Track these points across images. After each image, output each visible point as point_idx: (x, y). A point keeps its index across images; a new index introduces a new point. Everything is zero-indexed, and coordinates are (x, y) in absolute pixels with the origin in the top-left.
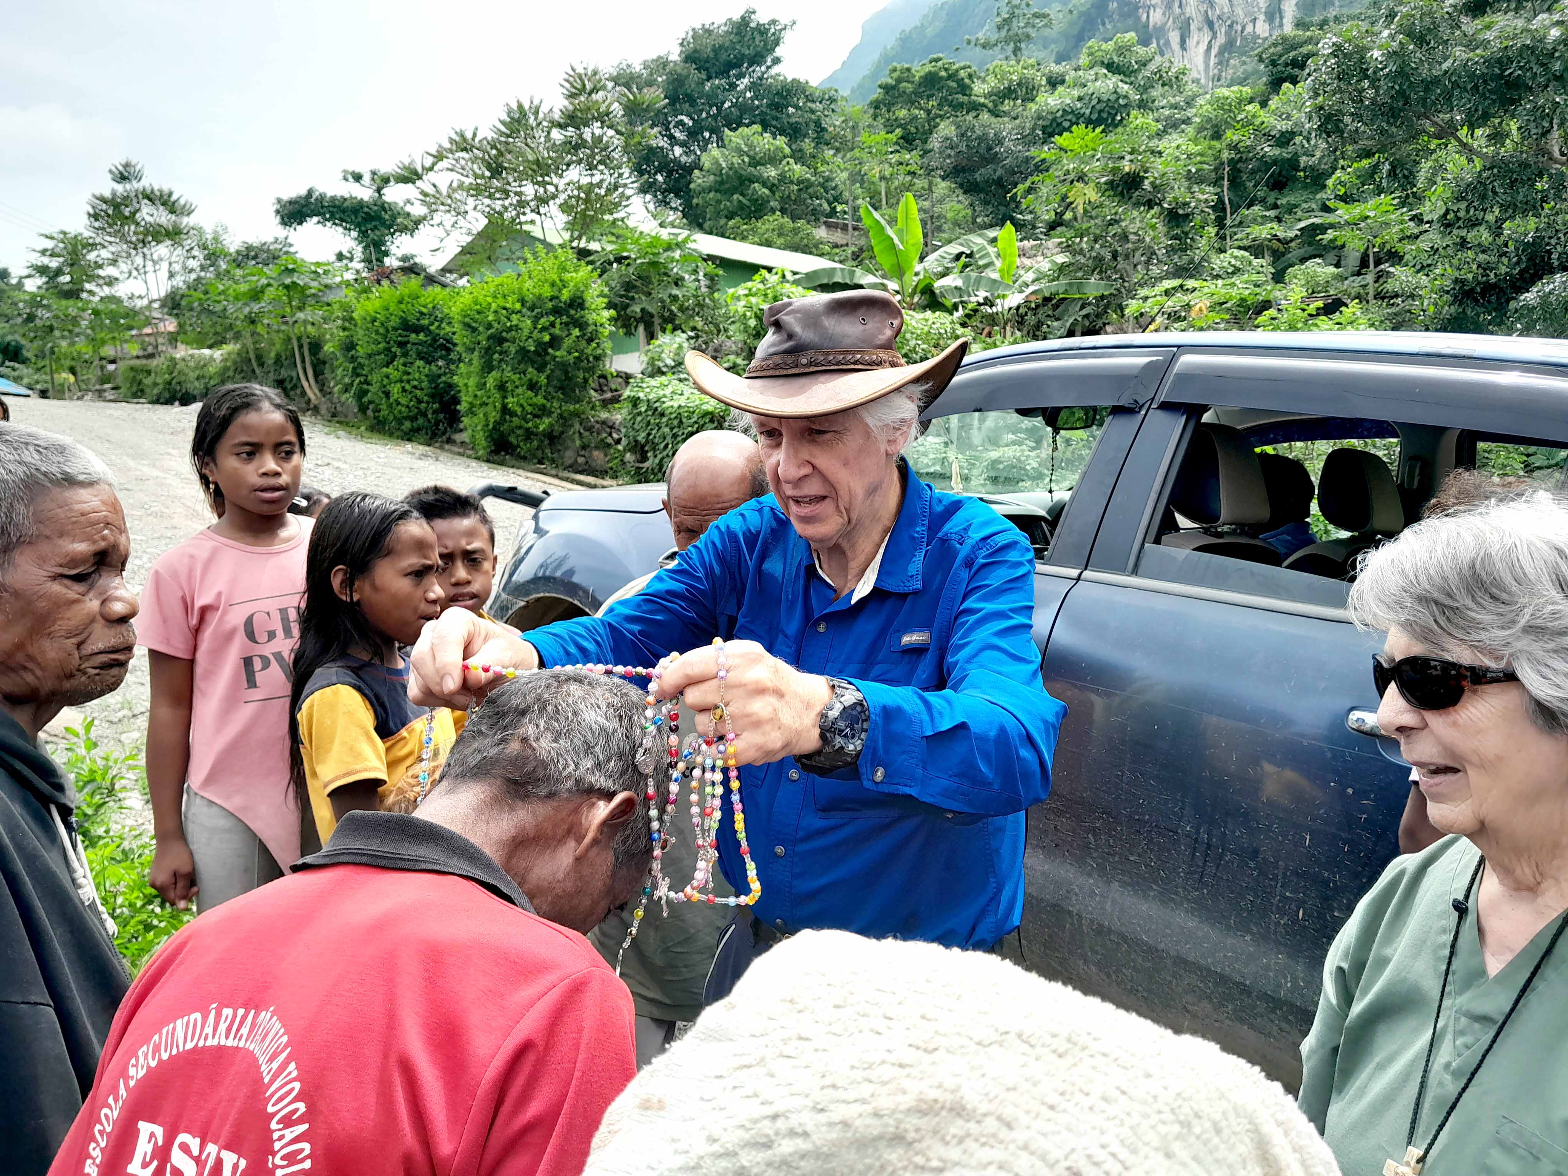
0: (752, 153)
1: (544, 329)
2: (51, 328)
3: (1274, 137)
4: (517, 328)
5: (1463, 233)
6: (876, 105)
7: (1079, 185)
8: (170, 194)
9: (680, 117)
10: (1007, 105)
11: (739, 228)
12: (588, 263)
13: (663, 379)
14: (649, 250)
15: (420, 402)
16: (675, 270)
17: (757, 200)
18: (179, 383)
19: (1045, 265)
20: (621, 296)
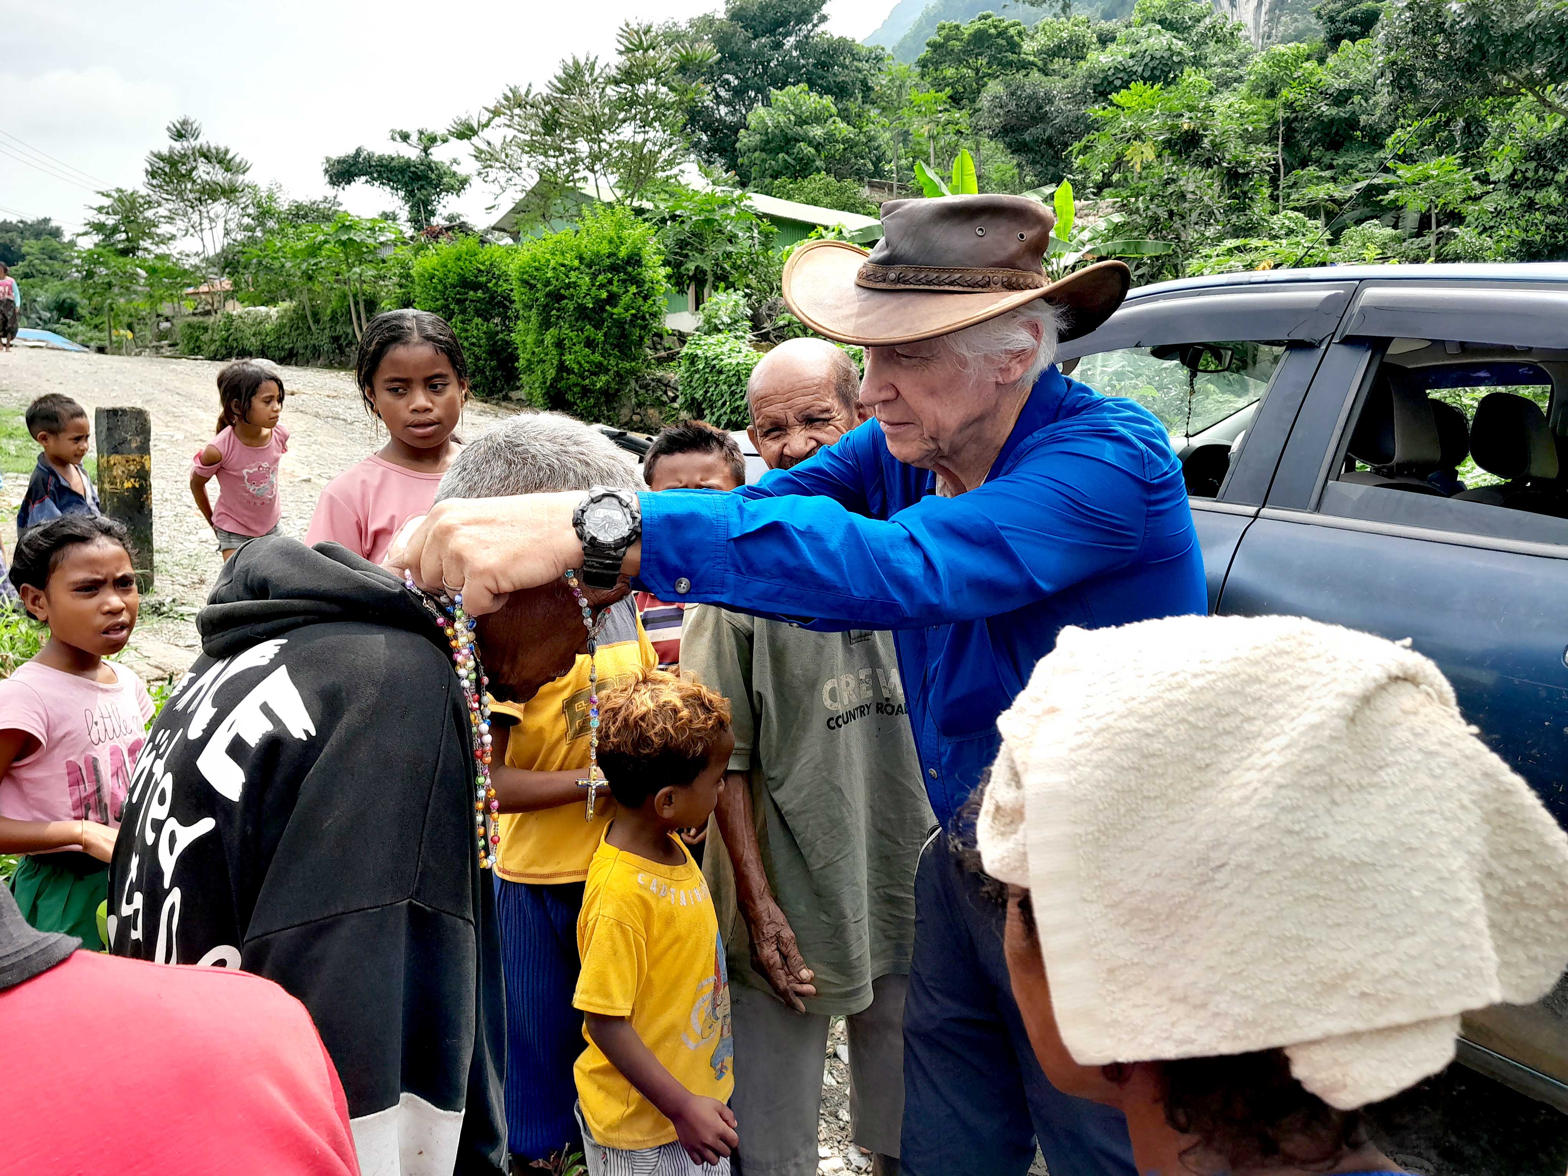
0: (798, 112)
1: (601, 286)
2: (110, 285)
3: (1331, 95)
4: (574, 285)
5: (1531, 194)
6: (923, 64)
7: (1137, 143)
8: (226, 152)
9: (726, 76)
10: (1056, 64)
11: (784, 187)
12: (645, 220)
13: (720, 336)
14: (704, 207)
15: (478, 359)
16: (729, 228)
17: (802, 159)
18: (236, 340)
19: (1102, 225)
20: (676, 254)
